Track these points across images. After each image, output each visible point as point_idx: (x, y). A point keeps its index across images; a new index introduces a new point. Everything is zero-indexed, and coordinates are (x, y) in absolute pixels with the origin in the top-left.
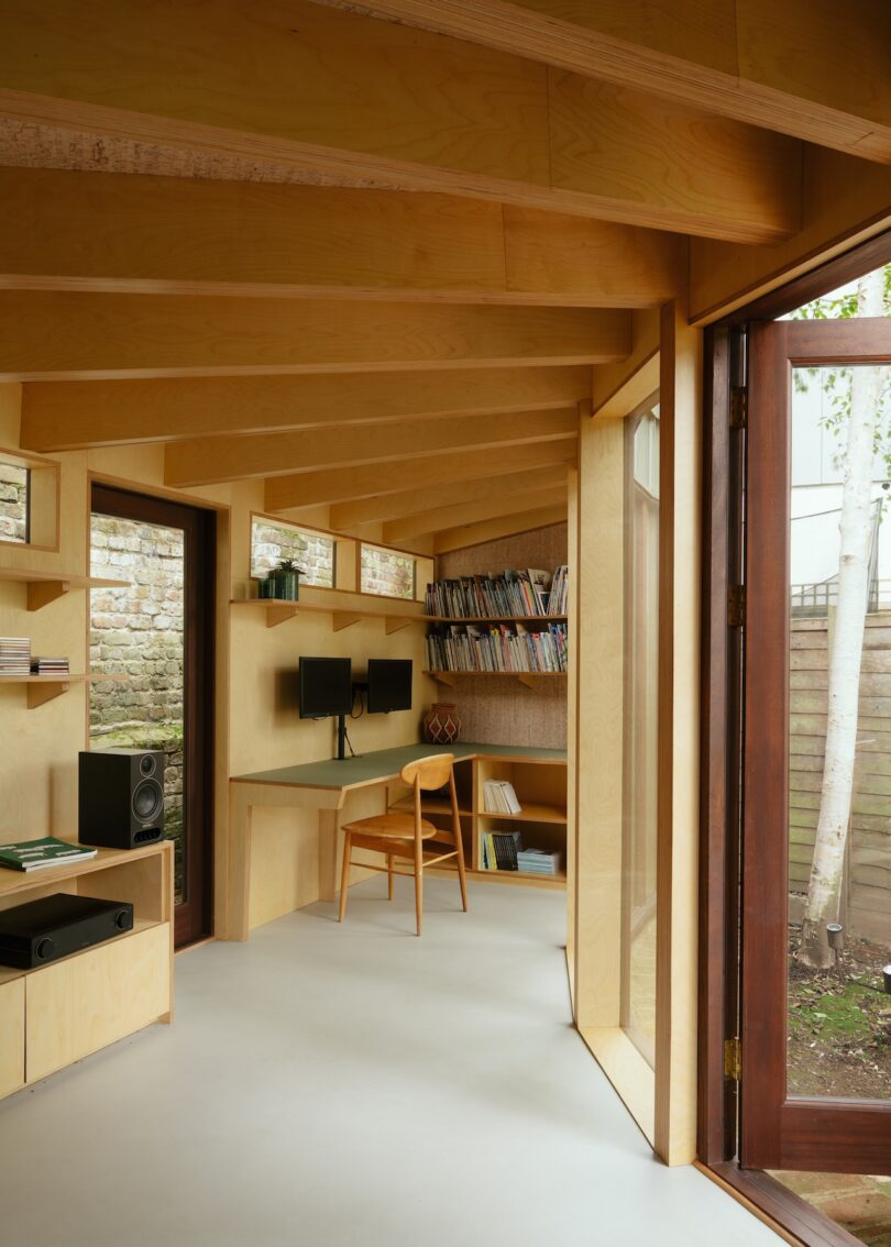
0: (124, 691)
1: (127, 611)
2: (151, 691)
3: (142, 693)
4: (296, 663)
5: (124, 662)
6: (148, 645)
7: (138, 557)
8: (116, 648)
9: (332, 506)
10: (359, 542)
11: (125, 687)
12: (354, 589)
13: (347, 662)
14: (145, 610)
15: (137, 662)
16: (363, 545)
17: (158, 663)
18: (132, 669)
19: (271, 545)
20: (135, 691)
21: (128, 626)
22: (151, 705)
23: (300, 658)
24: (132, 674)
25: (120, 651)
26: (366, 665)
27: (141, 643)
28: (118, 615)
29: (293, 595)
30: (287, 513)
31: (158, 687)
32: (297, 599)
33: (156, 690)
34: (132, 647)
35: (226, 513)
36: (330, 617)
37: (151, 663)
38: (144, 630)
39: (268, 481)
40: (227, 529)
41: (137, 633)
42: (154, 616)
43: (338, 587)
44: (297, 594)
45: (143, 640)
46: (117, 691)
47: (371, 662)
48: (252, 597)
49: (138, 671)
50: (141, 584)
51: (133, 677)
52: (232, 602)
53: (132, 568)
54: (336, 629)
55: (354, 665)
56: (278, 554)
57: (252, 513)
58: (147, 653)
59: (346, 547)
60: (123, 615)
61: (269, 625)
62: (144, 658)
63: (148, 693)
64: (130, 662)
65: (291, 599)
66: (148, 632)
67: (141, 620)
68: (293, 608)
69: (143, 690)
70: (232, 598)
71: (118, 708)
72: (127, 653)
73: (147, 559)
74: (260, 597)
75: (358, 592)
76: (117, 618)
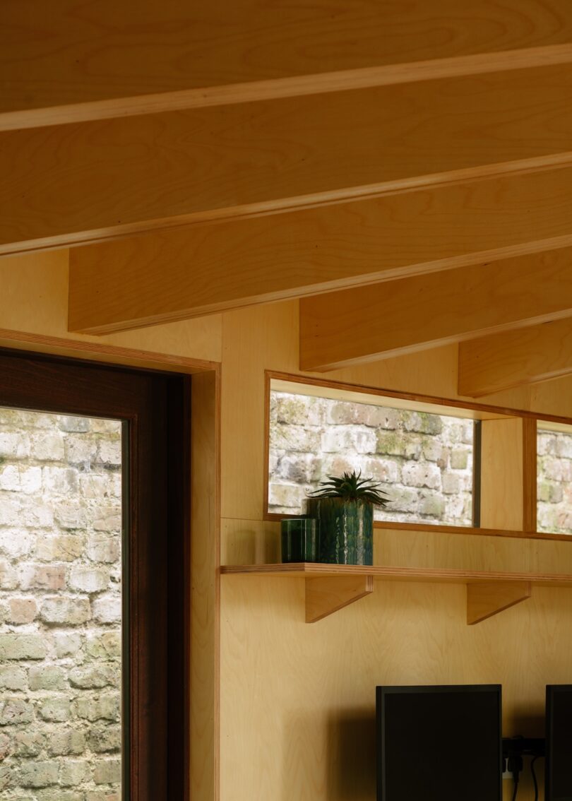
0: (32, 756)
1: (37, 588)
2: (89, 756)
3: (69, 760)
4: (370, 699)
5: (31, 695)
6: (80, 656)
7: (59, 471)
8: (13, 665)
9: (461, 345)
10: (530, 419)
11: (32, 749)
12: (519, 527)
13: (494, 692)
14: (76, 583)
15: (58, 695)
16: (540, 424)
17: (102, 694)
18: (46, 712)
19: (355, 430)
20: (54, 755)
21: (39, 619)
22: (89, 786)
23: (379, 689)
24: (47, 720)
25: (21, 673)
26: (541, 697)
27: (68, 654)
28: (17, 596)
29: (361, 550)
30: (349, 368)
31: (103, 746)
32: (369, 561)
33: (100, 752)
34: (47, 663)
35: (210, 378)
36: (460, 593)
37: (89, 695)
38: (73, 626)
39: (304, 303)
40: (212, 412)
41: (59, 633)
42: (93, 595)
43: (485, 524)
44: (369, 547)
45: (72, 648)
46: (16, 756)
47: (549, 689)
48: (270, 559)
49: (61, 713)
50: (69, 530)
51: (49, 727)
52: (223, 570)
53: (46, 497)
54: (474, 620)
55: (507, 700)
56: (371, 447)
57: (269, 375)
58: (79, 676)
59: (504, 431)
60: (29, 596)
61: (311, 618)
62: (74, 685)
63: (82, 760)
64: (42, 694)
65: (354, 561)
66: (82, 631)
67: (65, 607)
68: (360, 579)
69: (69, 753)
70: (223, 563)
71: (19, 792)
72: (37, 677)
73: (79, 475)
74: (285, 561)
75: (529, 530)
76: (18, 602)
